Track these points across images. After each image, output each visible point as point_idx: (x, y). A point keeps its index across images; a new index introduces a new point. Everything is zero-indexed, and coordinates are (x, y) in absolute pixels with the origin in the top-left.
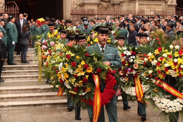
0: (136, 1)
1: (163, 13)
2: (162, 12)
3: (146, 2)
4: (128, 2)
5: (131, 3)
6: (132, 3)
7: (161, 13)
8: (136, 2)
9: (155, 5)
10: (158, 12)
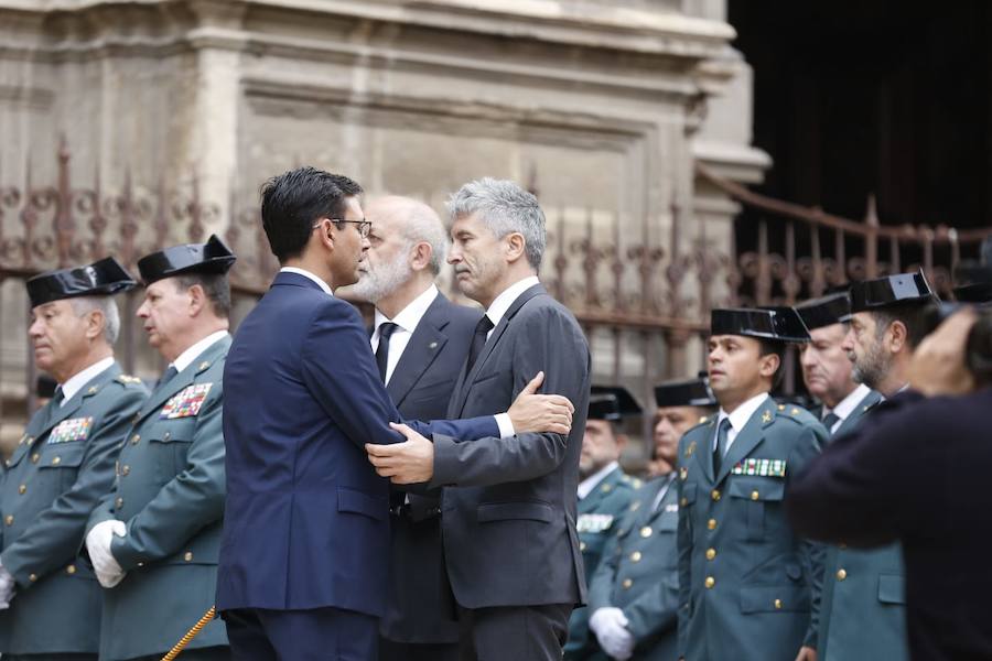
0: (209, 30)
1: (660, 283)
2: (645, 256)
3: (377, 63)
4: (31, 42)
5: (84, 58)
6: (108, 69)
7: (631, 280)
8: (189, 50)
9: (531, 127)
10: (591, 254)
